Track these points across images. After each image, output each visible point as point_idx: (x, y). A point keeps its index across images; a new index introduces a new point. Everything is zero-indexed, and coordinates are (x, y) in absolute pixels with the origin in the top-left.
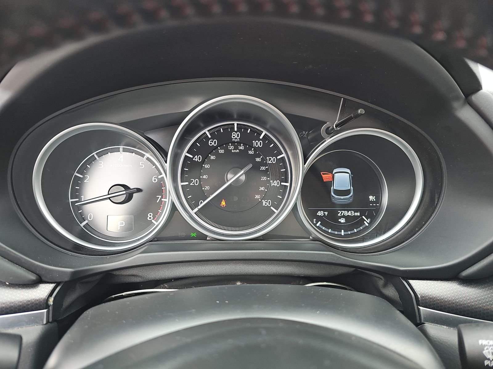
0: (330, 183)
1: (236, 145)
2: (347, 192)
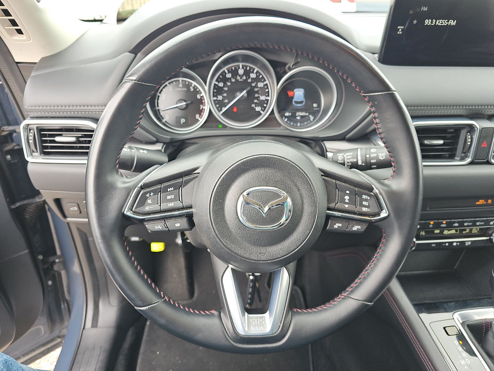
0: (292, 98)
1: (241, 77)
2: (301, 102)
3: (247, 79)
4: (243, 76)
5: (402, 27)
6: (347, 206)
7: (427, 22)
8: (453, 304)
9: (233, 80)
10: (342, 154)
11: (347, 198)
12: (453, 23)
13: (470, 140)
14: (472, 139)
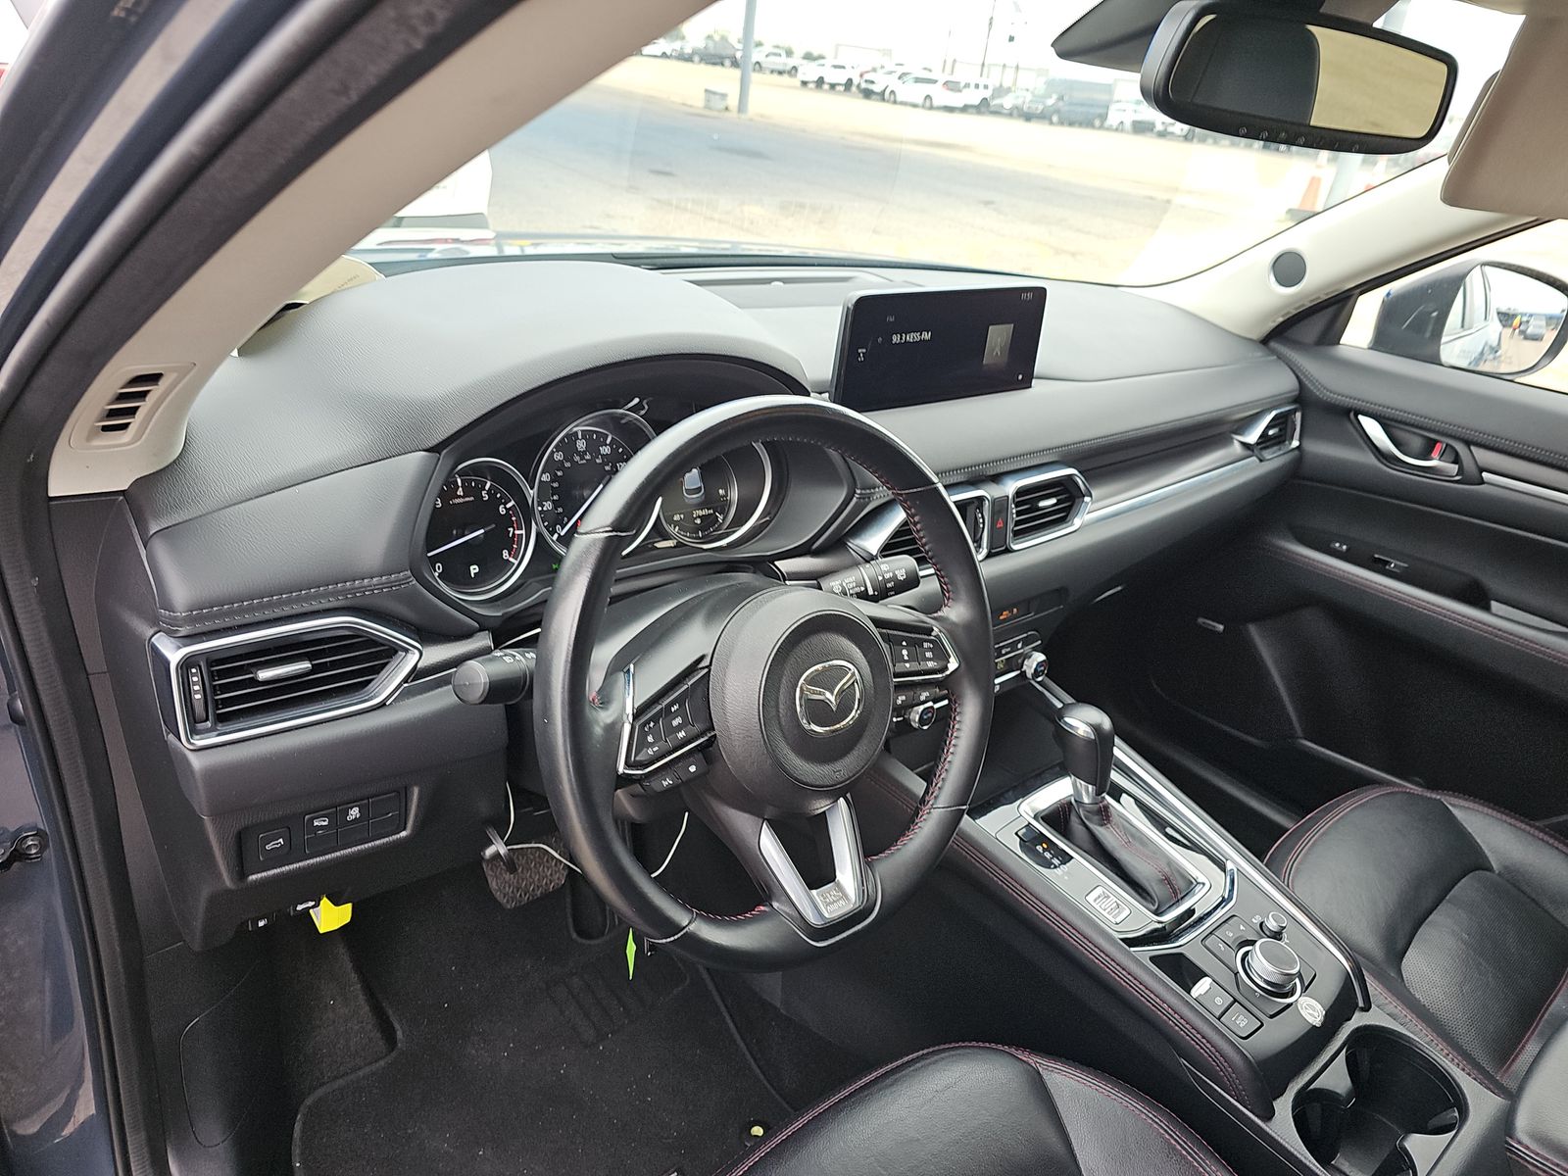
2: (698, 490)
3: (593, 458)
4: (584, 452)
5: (864, 351)
6: (907, 665)
7: (896, 339)
8: (1010, 793)
9: (568, 465)
10: (837, 583)
11: (905, 652)
12: (927, 336)
13: (981, 520)
14: (983, 517)
